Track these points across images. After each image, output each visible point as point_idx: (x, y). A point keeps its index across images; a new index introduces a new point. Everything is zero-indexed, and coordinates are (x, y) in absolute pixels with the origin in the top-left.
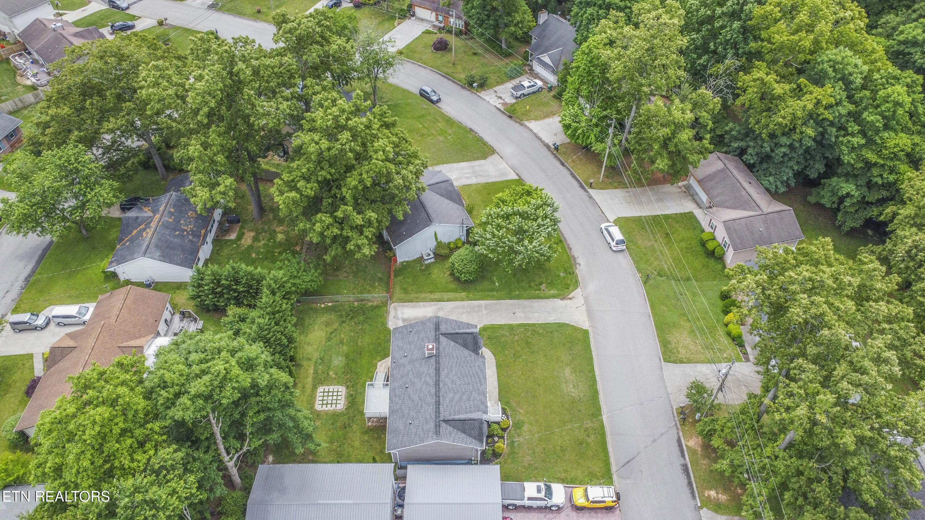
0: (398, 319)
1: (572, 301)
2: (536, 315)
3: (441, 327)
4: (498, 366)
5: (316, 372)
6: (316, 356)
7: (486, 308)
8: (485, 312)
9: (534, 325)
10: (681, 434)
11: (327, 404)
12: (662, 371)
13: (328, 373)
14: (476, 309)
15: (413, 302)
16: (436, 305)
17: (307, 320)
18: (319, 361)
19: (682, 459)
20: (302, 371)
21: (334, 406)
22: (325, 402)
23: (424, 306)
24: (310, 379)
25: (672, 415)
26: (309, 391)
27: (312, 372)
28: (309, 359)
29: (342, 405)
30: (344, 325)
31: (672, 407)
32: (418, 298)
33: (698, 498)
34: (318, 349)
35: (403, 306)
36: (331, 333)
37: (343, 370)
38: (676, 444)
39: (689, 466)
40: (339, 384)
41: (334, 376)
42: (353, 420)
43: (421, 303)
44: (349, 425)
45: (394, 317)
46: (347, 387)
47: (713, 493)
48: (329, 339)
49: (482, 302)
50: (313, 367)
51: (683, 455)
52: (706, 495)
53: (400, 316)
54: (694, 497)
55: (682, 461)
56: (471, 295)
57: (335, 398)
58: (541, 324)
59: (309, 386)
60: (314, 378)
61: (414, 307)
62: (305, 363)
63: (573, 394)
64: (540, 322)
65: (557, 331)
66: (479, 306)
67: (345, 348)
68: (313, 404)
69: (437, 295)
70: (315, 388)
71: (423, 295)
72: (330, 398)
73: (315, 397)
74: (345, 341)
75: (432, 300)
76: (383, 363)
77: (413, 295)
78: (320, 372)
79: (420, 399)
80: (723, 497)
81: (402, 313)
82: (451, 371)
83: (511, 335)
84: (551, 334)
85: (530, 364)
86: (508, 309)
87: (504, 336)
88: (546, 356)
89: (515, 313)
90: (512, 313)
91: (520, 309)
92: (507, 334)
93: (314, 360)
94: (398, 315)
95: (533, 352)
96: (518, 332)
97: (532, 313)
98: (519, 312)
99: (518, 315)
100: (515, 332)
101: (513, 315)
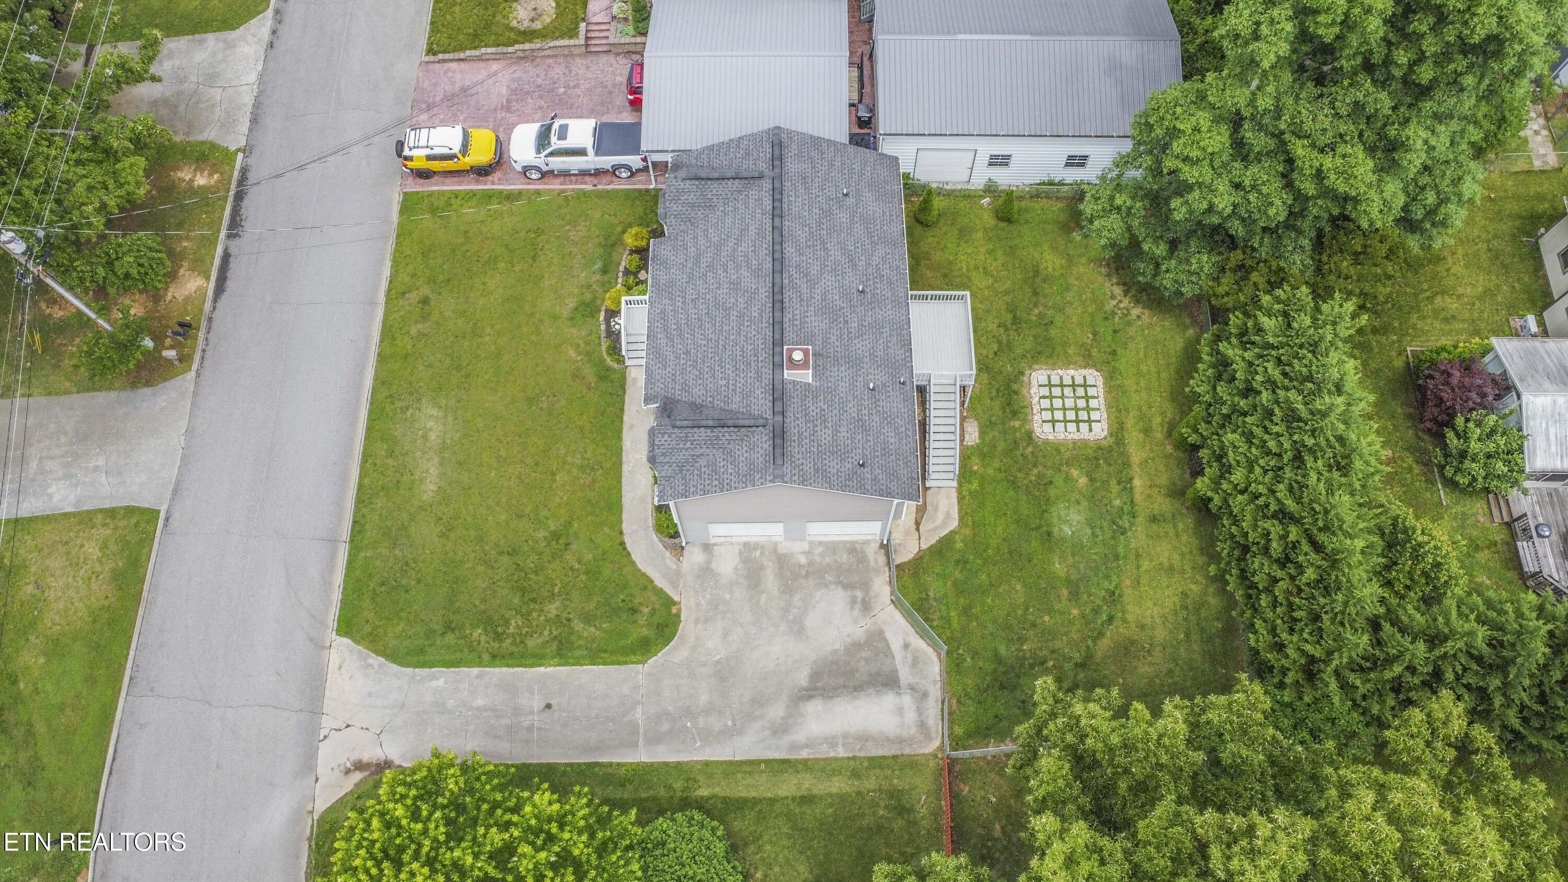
0: (912, 688)
1: (354, 757)
2: (480, 702)
3: (767, 446)
4: (614, 506)
5: (1126, 486)
6: (1139, 535)
7: (634, 729)
8: (639, 714)
9: (497, 658)
10: (208, 306)
11: (1073, 386)
12: (178, 483)
13: (1092, 480)
14: (666, 726)
15: (871, 759)
16: (794, 747)
17: (1197, 657)
18: (1125, 522)
19: (232, 251)
20: (1163, 480)
21: (1055, 380)
22: (1080, 392)
23: (832, 741)
24: (1136, 455)
25: (208, 354)
26: (1130, 423)
27: (1137, 482)
28: (1154, 519)
29: (1034, 382)
30: (1077, 657)
31: (198, 375)
32: (856, 774)
33: (238, 166)
34: (1138, 556)
35: (901, 741)
36: (1111, 619)
37: (1052, 492)
38: (230, 285)
39: (223, 233)
40: (1056, 448)
41: (1075, 473)
42: (1000, 343)
43: (841, 753)
44: (1007, 329)
45: (925, 695)
46: (1029, 435)
47: (201, 181)
48: (1113, 597)
49: (643, 755)
50: (1138, 498)
51: (226, 257)
52: (216, 176)
53: (907, 700)
54: (244, 171)
55: (234, 245)
56: (678, 785)
57: (1058, 403)
58: (469, 664)
59: (1133, 437)
60: (1127, 465)
61: (864, 738)
62: (1163, 504)
63: (434, 412)
64: (475, 671)
65: (430, 633)
66: (655, 739)
67: (1059, 568)
68: (1109, 389)
69: (788, 787)
70: (1118, 431)
71: (838, 785)
72: (1069, 403)
73: (1109, 407)
74: (1065, 592)
75: (806, 765)
76: (944, 524)
77: (870, 783)
78: (1115, 488)
79: (823, 243)
80: (185, 174)
81: (900, 711)
82: (740, 316)
83: (569, 620)
84: (451, 622)
85: (528, 509)
86: (565, 725)
87: (588, 619)
88: (480, 539)
89: (543, 710)
90: (555, 707)
91: (526, 724)
92: (578, 625)
93: (1140, 520)
94: (914, 707)
95: (512, 553)
96: (546, 633)
97: (492, 710)
98: (532, 713)
99: (537, 703)
100: (555, 633)
101: (553, 702)
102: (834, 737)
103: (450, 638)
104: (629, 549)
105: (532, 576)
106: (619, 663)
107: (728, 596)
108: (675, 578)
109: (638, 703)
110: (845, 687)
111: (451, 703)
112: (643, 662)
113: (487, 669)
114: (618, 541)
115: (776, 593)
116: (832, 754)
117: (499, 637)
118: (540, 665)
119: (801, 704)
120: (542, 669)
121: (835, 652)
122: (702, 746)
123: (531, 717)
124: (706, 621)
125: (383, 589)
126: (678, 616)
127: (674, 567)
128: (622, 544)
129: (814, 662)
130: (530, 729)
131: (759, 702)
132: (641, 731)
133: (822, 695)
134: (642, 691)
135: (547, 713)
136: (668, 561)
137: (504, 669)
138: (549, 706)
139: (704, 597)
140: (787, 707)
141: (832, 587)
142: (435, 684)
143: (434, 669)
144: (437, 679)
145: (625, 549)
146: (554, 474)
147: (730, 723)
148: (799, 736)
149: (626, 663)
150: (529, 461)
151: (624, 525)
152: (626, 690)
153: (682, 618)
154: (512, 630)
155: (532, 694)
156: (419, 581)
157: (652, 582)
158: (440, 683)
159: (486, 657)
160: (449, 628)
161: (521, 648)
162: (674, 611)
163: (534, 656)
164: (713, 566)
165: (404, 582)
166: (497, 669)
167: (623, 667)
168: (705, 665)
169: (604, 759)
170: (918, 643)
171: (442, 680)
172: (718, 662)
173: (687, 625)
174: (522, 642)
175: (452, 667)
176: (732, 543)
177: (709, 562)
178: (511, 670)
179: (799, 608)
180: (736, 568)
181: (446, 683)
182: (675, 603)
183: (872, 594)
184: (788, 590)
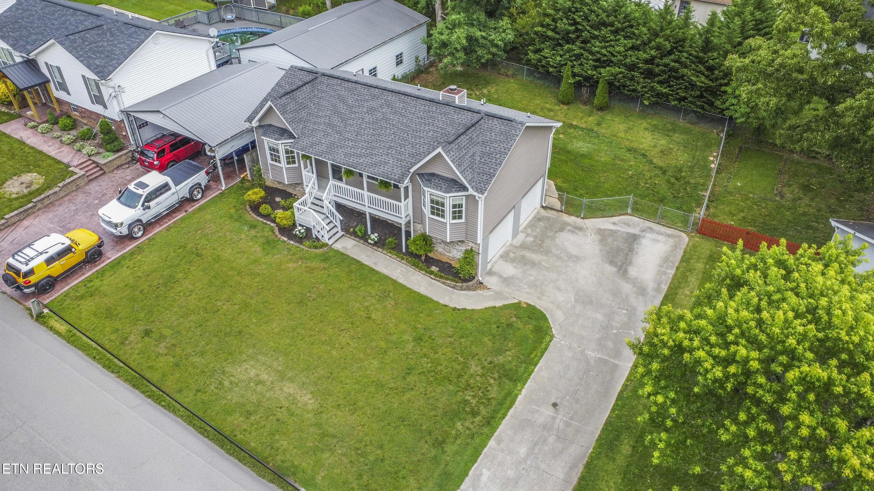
0: (643, 231)
2: (523, 451)
6: (604, 132)
7: (602, 362)
8: (592, 354)
14: (610, 344)
15: (682, 261)
16: (658, 290)
18: (593, 134)
20: (580, 114)
23: (661, 273)
27: (575, 122)
28: (599, 124)
32: (689, 270)
34: (615, 136)
35: (676, 247)
36: (644, 155)
43: (671, 272)
45: (650, 228)
48: (632, 150)
50: (583, 125)
53: (649, 235)
61: (666, 260)
62: (593, 119)
63: (245, 366)
64: (492, 443)
65: (435, 461)
66: (617, 354)
67: (604, 159)
75: (673, 289)
77: (699, 266)
81: (655, 241)
83: (491, 363)
84: (437, 439)
85: (383, 344)
86: (577, 401)
87: (500, 351)
88: (380, 385)
89: (556, 410)
90: (558, 401)
91: (562, 425)
92: (501, 359)
93: (595, 129)
94: (655, 234)
95: (409, 371)
96: (492, 381)
97: (536, 444)
98: (554, 418)
99: (549, 411)
100: (496, 376)
101: (553, 400)
102: (659, 271)
103: (450, 448)
104: (460, 308)
105: (439, 368)
106: (546, 349)
107: (532, 278)
108: (498, 295)
109: (583, 351)
110: (627, 255)
111: (511, 473)
112: (552, 336)
113: (496, 434)
114: (451, 310)
115: (545, 258)
116: (671, 276)
117: (474, 413)
118: (516, 396)
119: (628, 276)
120: (520, 397)
121: (601, 250)
122: (634, 331)
123: (558, 420)
124: (543, 295)
125: (365, 478)
126: (529, 305)
127: (492, 293)
128: (454, 309)
129: (602, 260)
130: (568, 425)
131: (616, 293)
132: (606, 358)
133: (627, 265)
134: (575, 345)
135: (560, 408)
136: (485, 294)
137: (504, 422)
138: (555, 405)
139: (524, 288)
140: (627, 282)
141: (557, 235)
142: (484, 478)
143: (471, 473)
144: (481, 474)
145: (459, 310)
146: (370, 318)
147: (625, 312)
148: (651, 285)
149: (548, 345)
150: (345, 326)
151: (441, 302)
152: (569, 354)
153: (533, 304)
154: (474, 402)
155: (537, 411)
156: (381, 447)
157: (495, 307)
158: (486, 473)
159: (486, 430)
160: (440, 444)
161: (494, 402)
162: (525, 306)
163: (505, 398)
164: (505, 276)
165: (371, 458)
166: (501, 427)
167: (550, 348)
168: (574, 307)
169: (619, 388)
170: (616, 219)
171: (484, 471)
172: (576, 301)
173: (540, 304)
174: (489, 400)
175: (478, 457)
176: (496, 262)
177: (501, 276)
178: (507, 418)
179: (562, 253)
180: (515, 267)
181: (489, 469)
182: (520, 303)
183: (572, 224)
184: (547, 252)
